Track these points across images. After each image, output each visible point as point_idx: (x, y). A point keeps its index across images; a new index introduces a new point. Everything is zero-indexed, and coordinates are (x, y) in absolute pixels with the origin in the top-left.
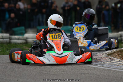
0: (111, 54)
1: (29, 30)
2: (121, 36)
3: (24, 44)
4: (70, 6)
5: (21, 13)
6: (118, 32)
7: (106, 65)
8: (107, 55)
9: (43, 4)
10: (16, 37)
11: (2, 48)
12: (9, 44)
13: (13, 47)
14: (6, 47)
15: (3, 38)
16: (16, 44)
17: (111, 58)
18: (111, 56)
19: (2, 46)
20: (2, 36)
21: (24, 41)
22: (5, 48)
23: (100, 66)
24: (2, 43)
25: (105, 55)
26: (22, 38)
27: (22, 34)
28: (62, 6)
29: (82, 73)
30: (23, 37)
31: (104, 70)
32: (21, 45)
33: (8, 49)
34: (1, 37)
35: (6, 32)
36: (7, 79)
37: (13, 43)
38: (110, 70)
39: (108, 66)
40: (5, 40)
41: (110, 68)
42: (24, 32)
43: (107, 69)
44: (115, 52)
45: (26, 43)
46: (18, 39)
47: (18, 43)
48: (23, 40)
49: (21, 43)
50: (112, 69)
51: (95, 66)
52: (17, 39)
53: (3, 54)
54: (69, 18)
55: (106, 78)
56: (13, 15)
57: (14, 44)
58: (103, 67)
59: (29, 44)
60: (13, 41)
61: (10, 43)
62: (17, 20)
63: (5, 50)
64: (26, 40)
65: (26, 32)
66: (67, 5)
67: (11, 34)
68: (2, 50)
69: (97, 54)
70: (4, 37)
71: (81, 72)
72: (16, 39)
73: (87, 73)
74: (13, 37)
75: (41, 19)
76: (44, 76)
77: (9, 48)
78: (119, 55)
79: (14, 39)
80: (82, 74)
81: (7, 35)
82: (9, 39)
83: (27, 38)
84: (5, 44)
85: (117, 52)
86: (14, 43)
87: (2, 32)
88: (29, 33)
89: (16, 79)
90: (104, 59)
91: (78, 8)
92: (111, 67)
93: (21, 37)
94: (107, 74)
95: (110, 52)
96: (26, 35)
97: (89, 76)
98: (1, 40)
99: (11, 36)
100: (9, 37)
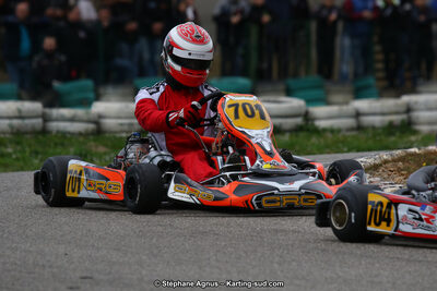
0: (373, 169)
1: (110, 90)
2: (409, 109)
3: (91, 137)
4: (241, 12)
5: (82, 34)
6: (398, 96)
9: (152, 5)
10: (66, 112)
11: (19, 148)
12: (40, 137)
13: (56, 144)
14: (30, 146)
15: (21, 117)
16: (64, 135)
18: (374, 176)
19: (18, 143)
20: (20, 111)
21: (91, 126)
22: (28, 150)
24: (18, 135)
26: (85, 118)
27: (86, 103)
28: (216, 11)
29: (276, 231)
30: (87, 113)
32: (81, 139)
33: (37, 153)
34: (17, 114)
35: (33, 98)
37: (54, 132)
40: (27, 121)
42: (91, 95)
44: (386, 162)
45: (98, 131)
46: (72, 119)
47: (72, 134)
48: (89, 121)
49: (80, 134)
52: (67, 120)
53: (22, 169)
54: (240, 51)
56: (49, 42)
57: (60, 135)
59: (107, 135)
60: (54, 126)
61: (44, 131)
62: (63, 58)
63: (27, 154)
64: (97, 123)
65: (98, 98)
66: (233, 8)
68: (19, 155)
70: (23, 114)
72: (64, 119)
73: (294, 231)
74: (56, 112)
75: (146, 56)
76: (154, 240)
77: (40, 149)
78: (399, 170)
79: (57, 120)
80: (279, 234)
81: (36, 106)
82: (40, 121)
83: (100, 116)
84: (28, 136)
85: (394, 161)
86: (58, 132)
87: (19, 98)
88: (108, 101)
89: (62, 250)
91: (266, 18)
93: (80, 112)
95: (369, 161)
96: (99, 107)
97: (300, 238)
98: (16, 122)
99: (48, 111)
100: (40, 113)
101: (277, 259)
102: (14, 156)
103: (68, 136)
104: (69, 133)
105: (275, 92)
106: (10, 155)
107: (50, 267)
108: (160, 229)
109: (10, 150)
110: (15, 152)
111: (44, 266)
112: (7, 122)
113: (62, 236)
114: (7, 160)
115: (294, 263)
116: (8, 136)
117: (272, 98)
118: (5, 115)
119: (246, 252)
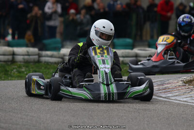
0: (189, 82)
1: (68, 43)
7: (183, 98)
8: (184, 82)
10: (49, 53)
11: (27, 69)
12: (37, 64)
14: (32, 68)
16: (47, 63)
17: (189, 87)
18: (190, 85)
19: (27, 67)
20: (28, 52)
21: (60, 60)
22: (31, 70)
23: (173, 98)
24: (27, 63)
25: (181, 83)
26: (57, 56)
27: (58, 49)
29: (145, 110)
30: (59, 54)
31: (178, 105)
32: (55, 66)
34: (27, 54)
36: (35, 115)
38: (187, 105)
39: (185, 99)
40: (31, 57)
41: (188, 102)
43: (184, 104)
46: (52, 56)
47: (51, 63)
48: (59, 58)
49: (55, 63)
50: (191, 104)
51: (165, 99)
52: (49, 56)
55: (183, 118)
57: (46, 63)
58: (178, 100)
60: (43, 59)
61: (39, 62)
64: (62, 58)
65: (63, 47)
67: (41, 49)
69: (168, 80)
70: (30, 54)
71: (145, 108)
73: (154, 110)
74: (44, 53)
76: (90, 113)
77: (37, 70)
79: (45, 56)
81: (36, 50)
82: (37, 57)
83: (64, 55)
84: (32, 64)
86: (43, 62)
87: (27, 46)
88: (67, 48)
90: (180, 88)
92: (190, 101)
93: (55, 53)
94: (183, 111)
95: (188, 78)
96: (64, 51)
98: (26, 57)
99: (40, 52)
100: (37, 53)
101: (146, 122)
102: (25, 73)
103: (50, 64)
104: (50, 62)
105: (144, 46)
106: (23, 72)
107: (44, 123)
108: (93, 107)
109: (23, 70)
110: (26, 71)
111: (40, 123)
112: (22, 57)
113: (48, 110)
114: (22, 75)
115: (154, 125)
116: (22, 63)
117: (143, 48)
118: (21, 54)
119: (132, 119)
